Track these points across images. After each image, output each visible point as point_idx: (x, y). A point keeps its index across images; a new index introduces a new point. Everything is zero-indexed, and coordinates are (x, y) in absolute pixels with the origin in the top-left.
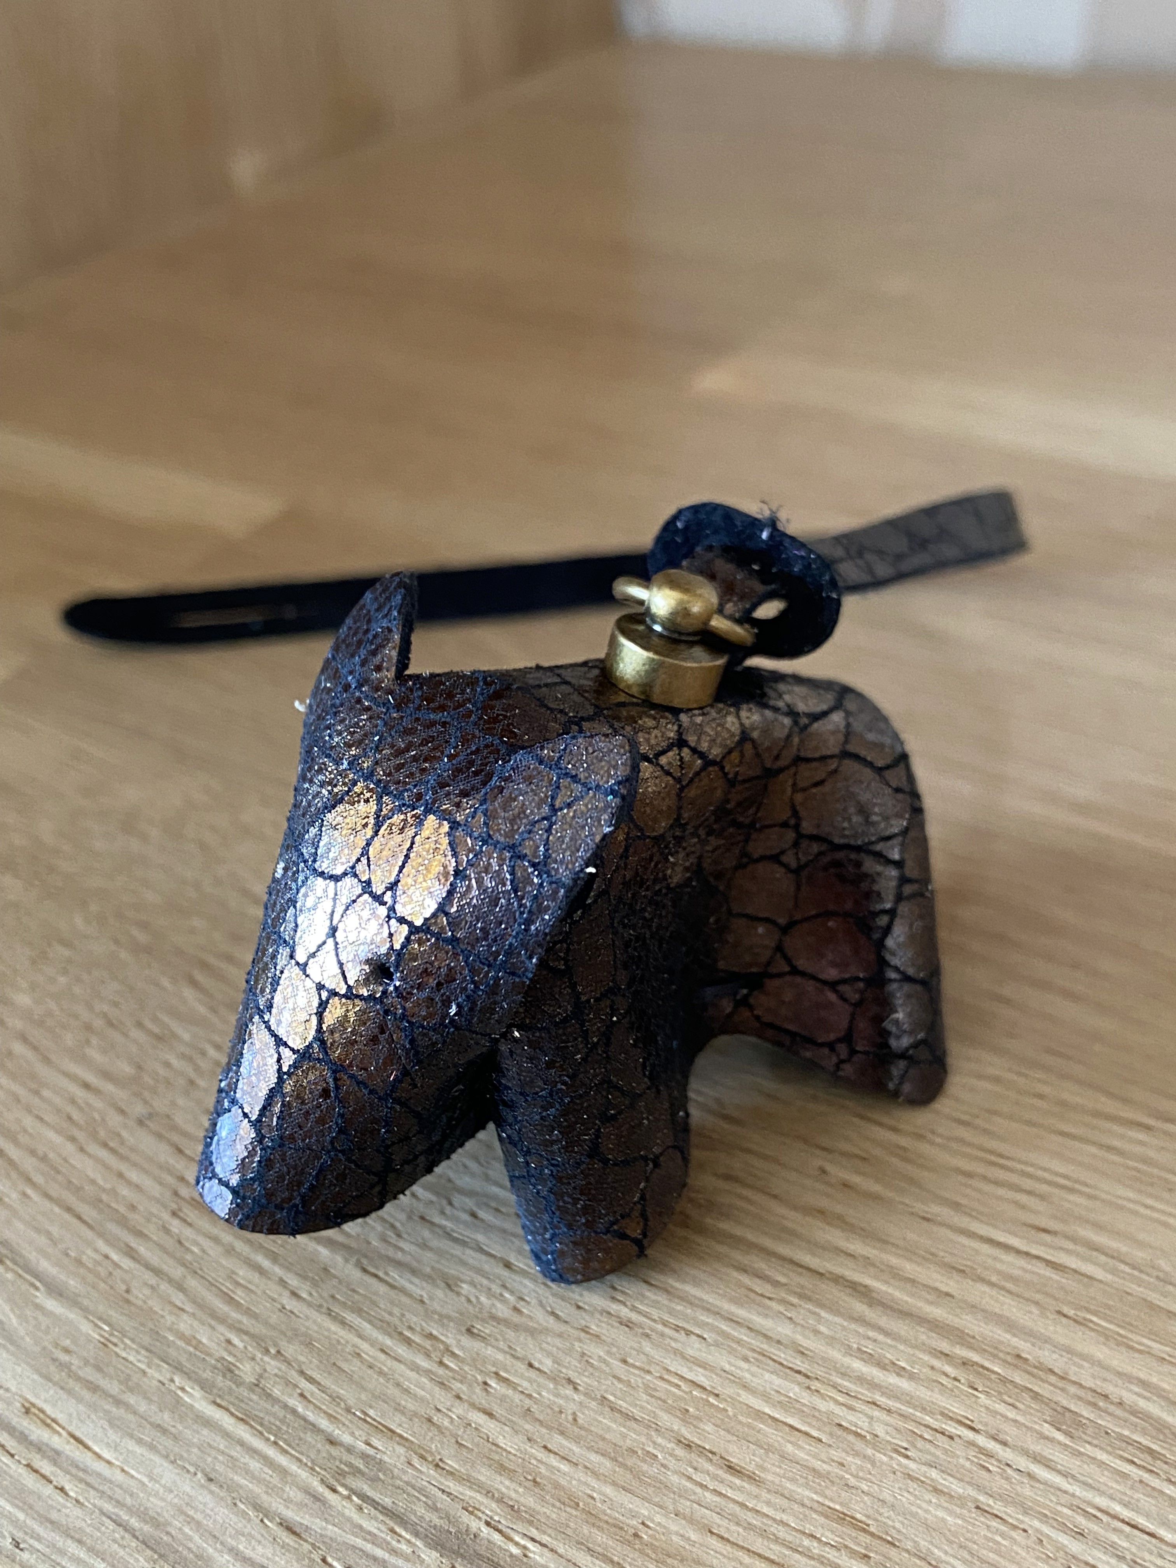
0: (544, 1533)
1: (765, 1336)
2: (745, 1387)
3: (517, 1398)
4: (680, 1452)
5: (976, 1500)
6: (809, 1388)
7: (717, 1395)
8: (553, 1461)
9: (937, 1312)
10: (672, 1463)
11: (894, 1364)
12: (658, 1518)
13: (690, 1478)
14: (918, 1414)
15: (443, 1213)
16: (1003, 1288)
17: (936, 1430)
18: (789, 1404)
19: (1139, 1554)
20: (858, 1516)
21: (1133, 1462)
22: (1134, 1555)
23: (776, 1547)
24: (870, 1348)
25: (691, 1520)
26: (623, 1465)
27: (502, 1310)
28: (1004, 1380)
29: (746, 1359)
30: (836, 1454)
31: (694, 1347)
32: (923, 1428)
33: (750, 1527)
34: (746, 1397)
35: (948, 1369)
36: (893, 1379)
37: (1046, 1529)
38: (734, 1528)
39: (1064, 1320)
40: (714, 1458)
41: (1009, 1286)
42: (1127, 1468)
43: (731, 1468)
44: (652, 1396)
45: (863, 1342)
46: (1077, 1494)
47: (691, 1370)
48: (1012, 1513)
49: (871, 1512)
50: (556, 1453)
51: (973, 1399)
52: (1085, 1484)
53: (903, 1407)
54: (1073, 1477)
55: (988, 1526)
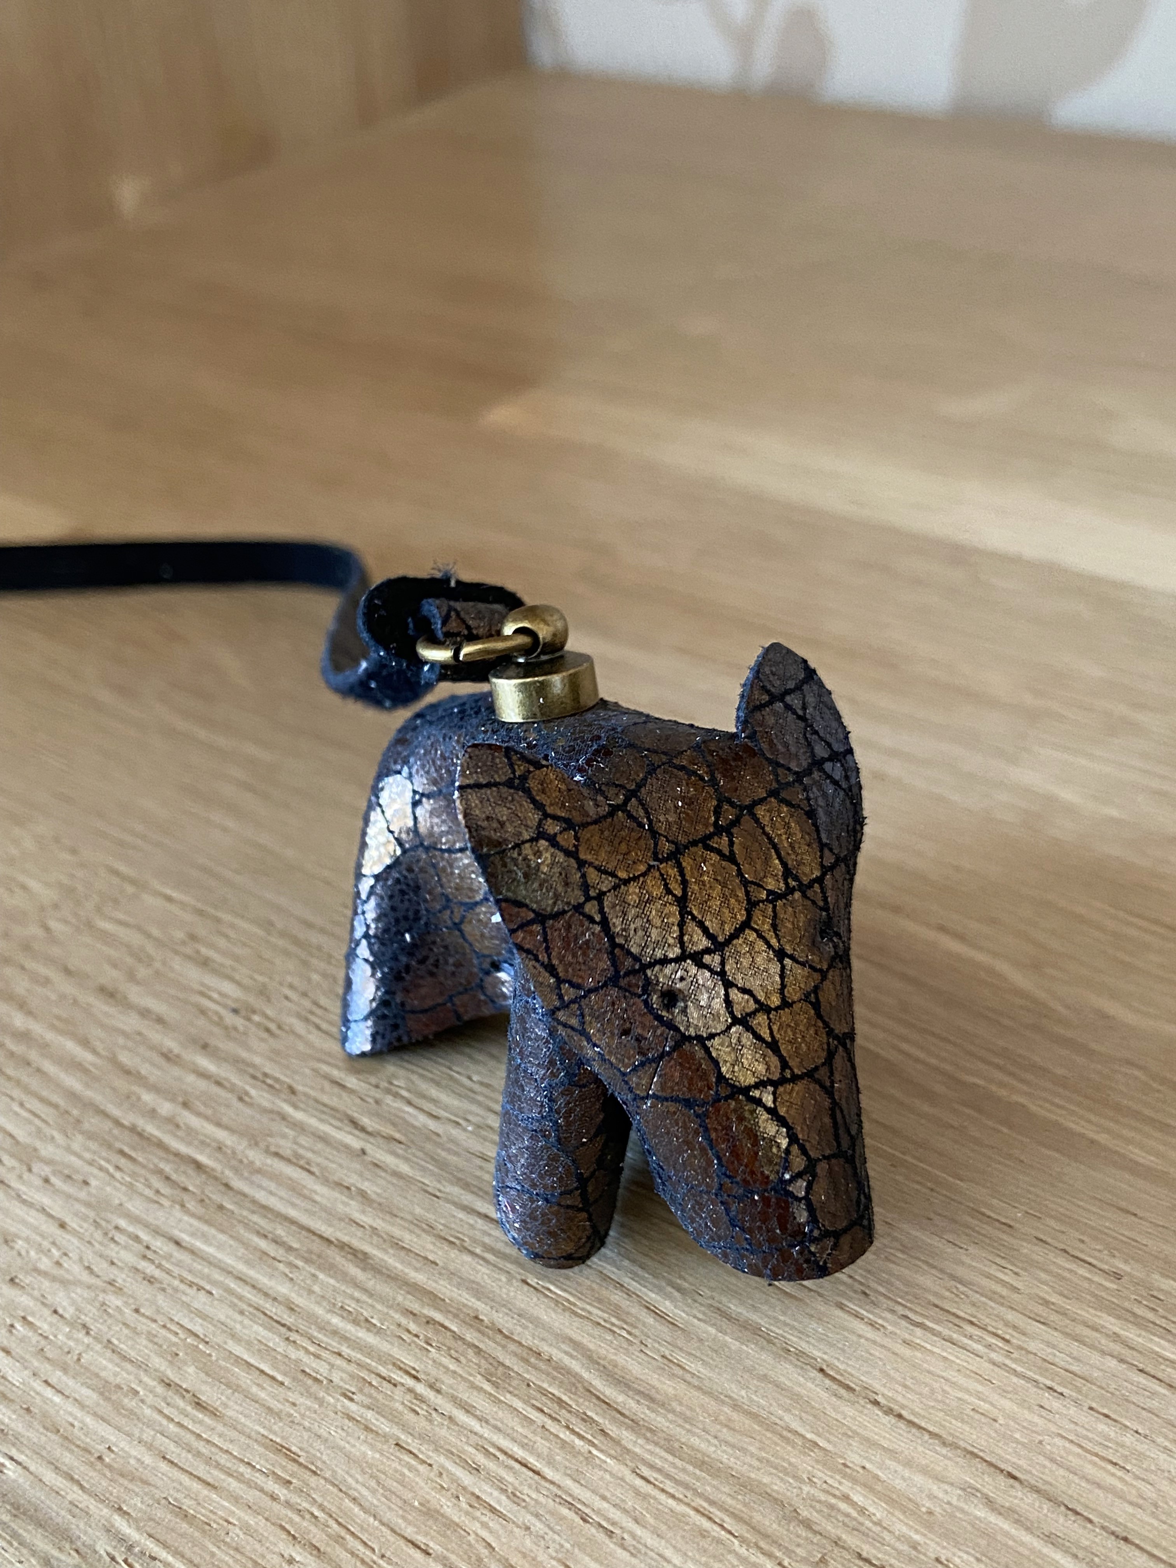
0: (22, 1452)
1: (266, 1295)
2: (233, 1336)
3: (35, 1338)
4: (160, 1389)
5: (399, 1438)
6: (287, 1339)
7: (207, 1343)
8: (49, 1393)
9: (419, 1278)
10: (150, 1399)
11: (367, 1320)
12: (122, 1445)
13: (160, 1412)
14: (374, 1364)
15: (20, 1177)
16: (483, 1259)
17: (384, 1379)
18: (266, 1351)
19: (520, 1488)
20: (294, 1449)
21: (542, 1411)
22: (516, 1489)
23: (216, 1472)
24: (352, 1306)
25: (150, 1447)
26: (107, 1399)
27: (45, 1264)
28: (456, 1337)
29: (242, 1313)
30: (292, 1397)
31: (200, 1301)
32: (373, 1376)
33: (198, 1454)
34: (232, 1346)
35: (413, 1327)
36: (362, 1334)
37: (449, 1465)
38: (184, 1454)
39: (526, 1288)
40: (188, 1396)
41: (489, 1256)
42: (534, 1415)
43: (199, 1405)
44: (151, 1341)
45: (347, 1301)
46: (486, 1435)
47: (191, 1320)
48: (425, 1451)
49: (305, 1445)
50: (53, 1387)
51: (425, 1353)
52: (496, 1427)
53: (363, 1358)
54: (487, 1422)
55: (400, 1460)
